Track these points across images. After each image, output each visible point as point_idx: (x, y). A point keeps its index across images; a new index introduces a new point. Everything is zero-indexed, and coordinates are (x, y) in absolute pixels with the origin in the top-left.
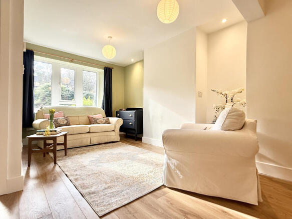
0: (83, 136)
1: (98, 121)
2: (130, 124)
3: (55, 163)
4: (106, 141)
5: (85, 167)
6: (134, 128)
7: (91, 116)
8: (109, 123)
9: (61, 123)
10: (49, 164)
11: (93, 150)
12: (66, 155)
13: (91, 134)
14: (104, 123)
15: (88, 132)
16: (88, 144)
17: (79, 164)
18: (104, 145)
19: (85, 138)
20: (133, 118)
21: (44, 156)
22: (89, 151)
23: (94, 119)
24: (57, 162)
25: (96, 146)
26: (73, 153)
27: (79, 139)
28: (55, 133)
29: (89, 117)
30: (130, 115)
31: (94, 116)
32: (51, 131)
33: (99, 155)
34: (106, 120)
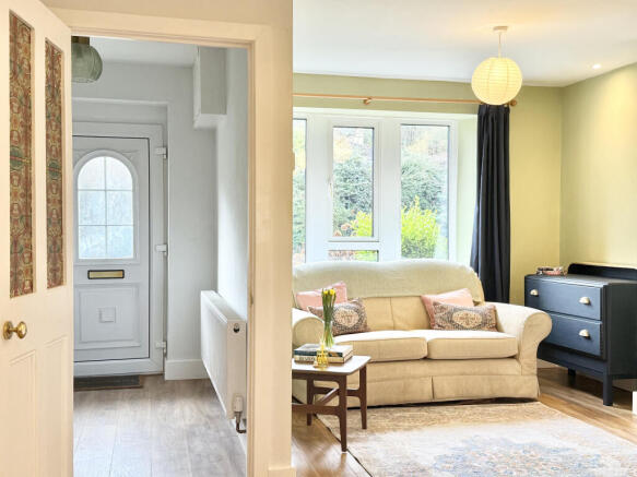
0: (411, 368)
1: (456, 317)
2: (584, 333)
3: (344, 449)
4: (487, 394)
5: (423, 470)
6: (597, 352)
7: (432, 298)
8: (497, 328)
9: (344, 322)
10: (328, 448)
11: (440, 421)
12: (364, 427)
13: (435, 364)
14: (479, 327)
15: (425, 358)
16: (427, 398)
17: (408, 460)
18: (478, 408)
19: (414, 377)
20: (596, 311)
21: (309, 423)
22: (430, 422)
23: (442, 308)
24: (348, 445)
25: (451, 408)
26: (384, 423)
27: (395, 379)
28: (338, 359)
29: (424, 302)
30: (584, 300)
31: (444, 298)
32: (330, 355)
33: (463, 441)
34: (484, 315)
